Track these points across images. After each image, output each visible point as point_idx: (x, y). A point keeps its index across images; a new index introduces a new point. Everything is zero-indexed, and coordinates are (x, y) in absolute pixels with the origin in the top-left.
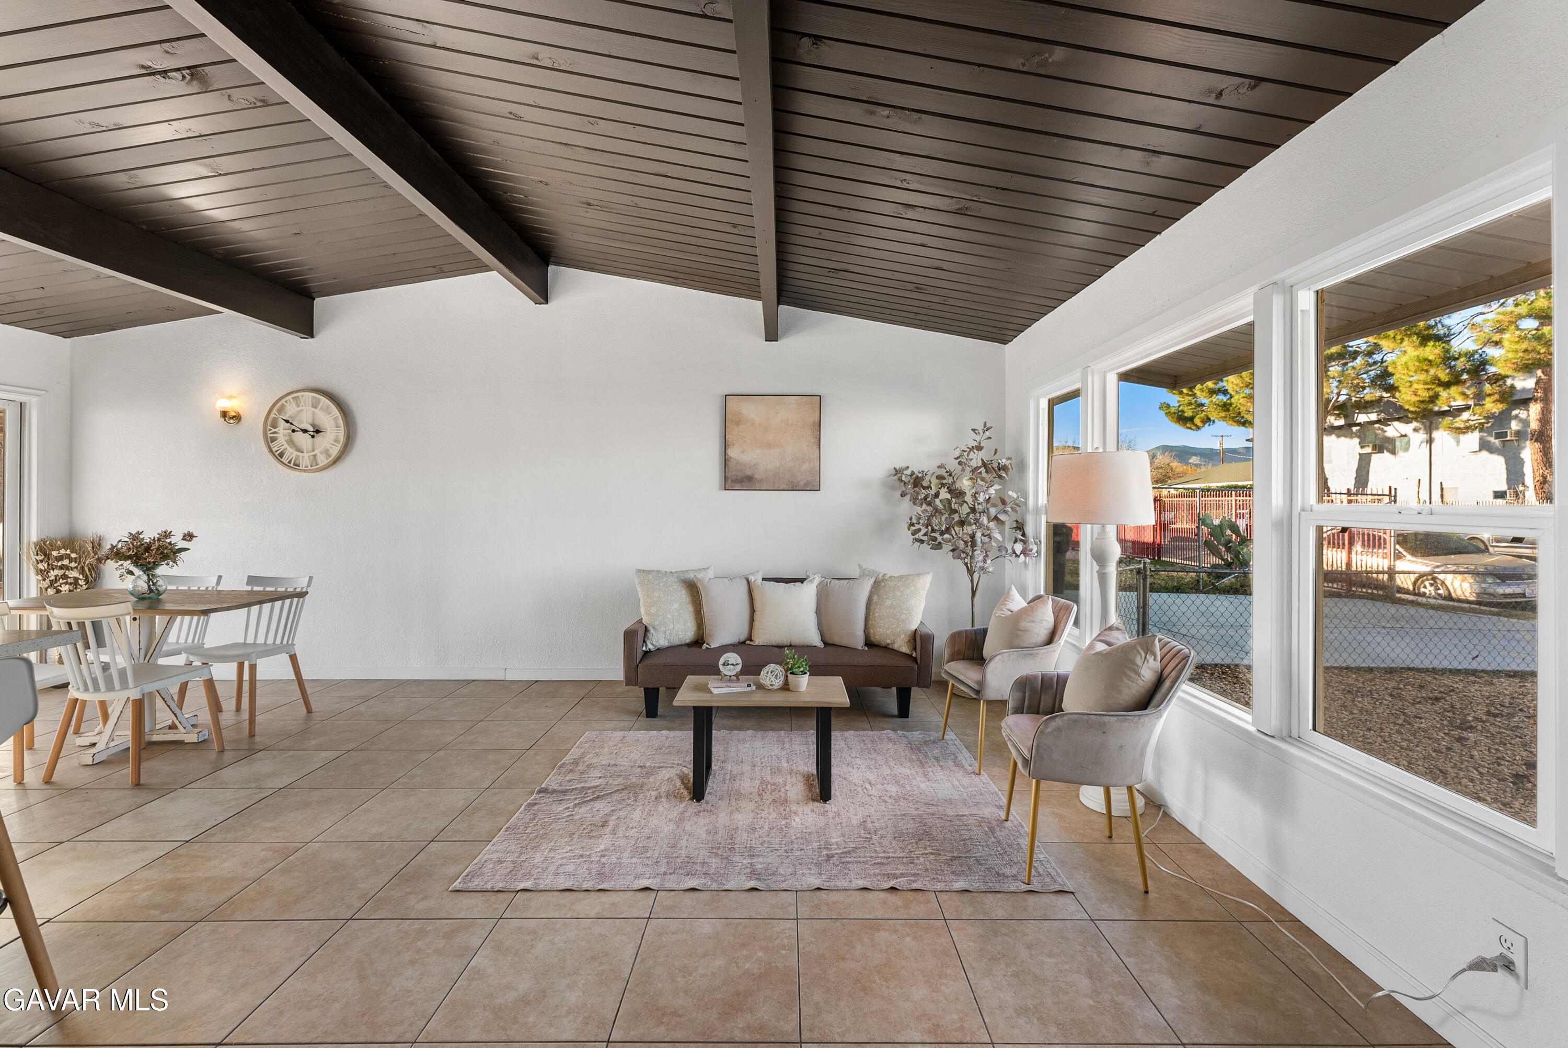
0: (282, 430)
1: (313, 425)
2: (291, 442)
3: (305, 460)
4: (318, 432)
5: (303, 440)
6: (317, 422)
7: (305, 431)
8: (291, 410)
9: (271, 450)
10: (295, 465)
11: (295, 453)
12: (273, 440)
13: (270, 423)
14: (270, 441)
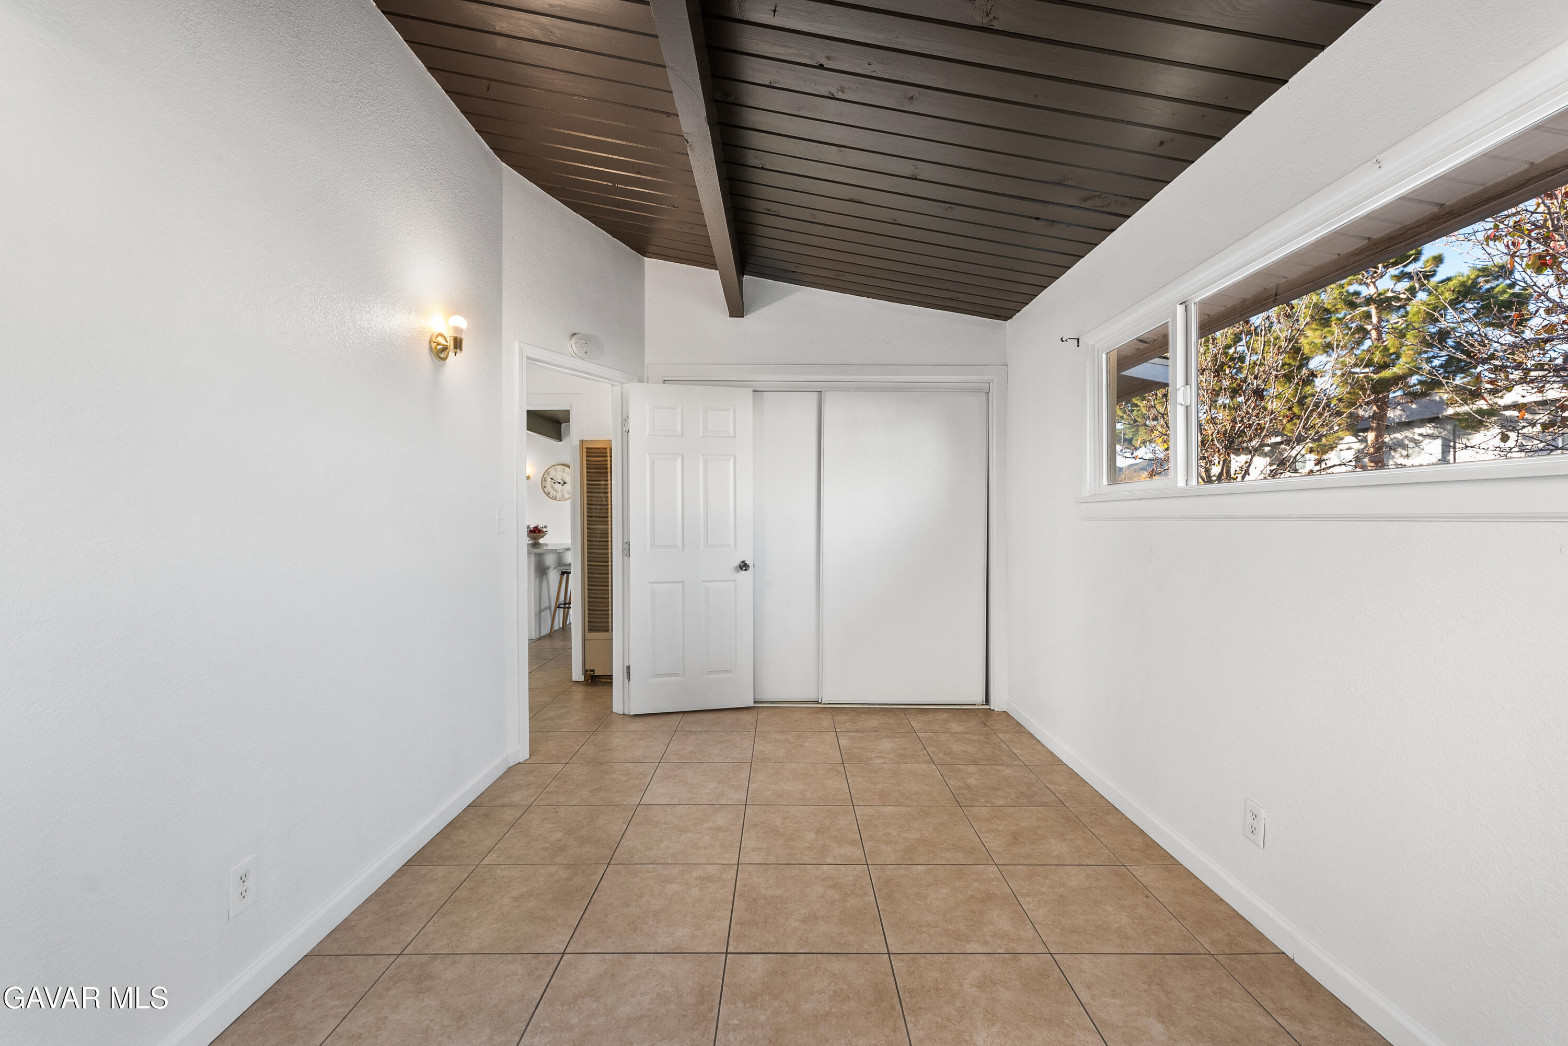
0: (549, 483)
1: (562, 480)
2: (553, 488)
3: (559, 496)
4: (565, 483)
5: (558, 487)
6: (564, 479)
7: (560, 483)
8: (552, 473)
9: (544, 492)
10: (555, 498)
11: (555, 493)
12: (545, 487)
13: (544, 479)
14: (544, 487)
